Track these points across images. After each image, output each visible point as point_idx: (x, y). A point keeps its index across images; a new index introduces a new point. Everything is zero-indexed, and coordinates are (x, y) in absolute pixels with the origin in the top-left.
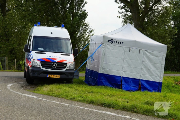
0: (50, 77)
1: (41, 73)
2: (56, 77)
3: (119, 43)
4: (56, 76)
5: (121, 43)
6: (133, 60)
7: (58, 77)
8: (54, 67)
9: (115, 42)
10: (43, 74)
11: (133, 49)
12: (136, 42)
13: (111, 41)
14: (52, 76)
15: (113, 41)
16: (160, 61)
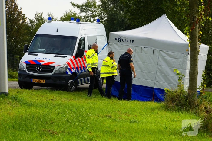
0: (34, 82)
1: (26, 78)
2: (40, 82)
3: (129, 41)
4: (40, 80)
5: (131, 42)
6: (146, 64)
7: (43, 81)
8: (39, 70)
9: (124, 40)
10: (27, 78)
11: (146, 49)
12: (149, 40)
13: (118, 39)
14: (37, 81)
15: (121, 39)
16: (180, 64)
